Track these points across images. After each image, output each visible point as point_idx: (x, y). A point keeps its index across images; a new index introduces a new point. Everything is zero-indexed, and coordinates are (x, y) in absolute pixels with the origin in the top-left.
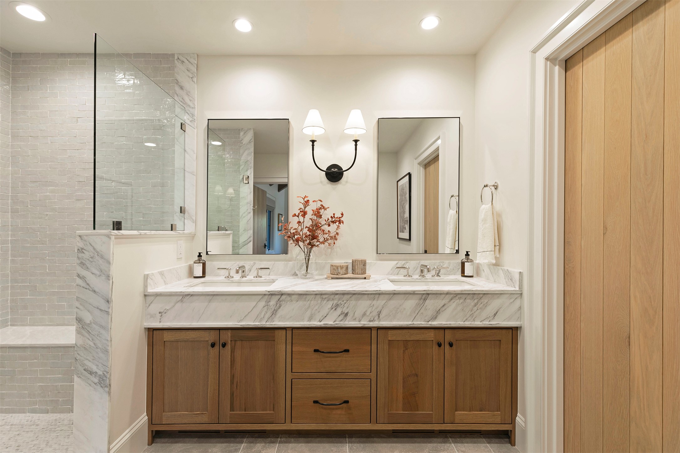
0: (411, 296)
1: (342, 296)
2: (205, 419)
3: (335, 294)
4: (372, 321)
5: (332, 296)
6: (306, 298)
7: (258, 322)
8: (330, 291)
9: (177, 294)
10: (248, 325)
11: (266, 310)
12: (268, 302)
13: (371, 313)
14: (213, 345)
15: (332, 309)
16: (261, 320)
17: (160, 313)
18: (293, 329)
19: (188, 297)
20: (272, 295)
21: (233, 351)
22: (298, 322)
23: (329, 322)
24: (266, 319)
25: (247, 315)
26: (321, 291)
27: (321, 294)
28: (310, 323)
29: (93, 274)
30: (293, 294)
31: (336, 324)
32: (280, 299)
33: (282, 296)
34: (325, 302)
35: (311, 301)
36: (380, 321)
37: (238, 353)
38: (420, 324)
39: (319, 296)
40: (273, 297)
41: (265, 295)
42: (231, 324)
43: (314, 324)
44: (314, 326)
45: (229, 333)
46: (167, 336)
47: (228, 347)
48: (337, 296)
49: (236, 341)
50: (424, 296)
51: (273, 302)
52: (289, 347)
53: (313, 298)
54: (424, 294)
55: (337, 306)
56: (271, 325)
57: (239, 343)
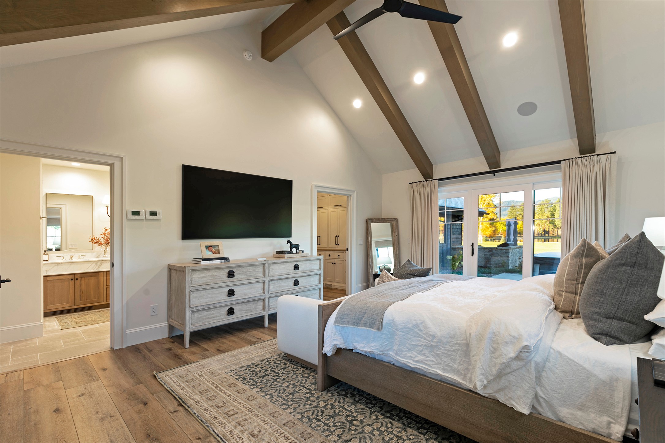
2: (68, 305)
9: (55, 263)
10: (88, 272)
11: (96, 266)
12: (96, 264)
14: (72, 280)
16: (94, 269)
17: (46, 270)
19: (60, 264)
20: (98, 261)
21: (81, 281)
24: (96, 269)
25: (88, 268)
30: (107, 260)
33: (102, 261)
37: (83, 282)
40: (99, 262)
41: (95, 261)
42: (81, 271)
45: (79, 275)
46: (49, 279)
47: (79, 280)
51: (99, 264)
52: (105, 278)
56: (98, 270)
57: (83, 278)
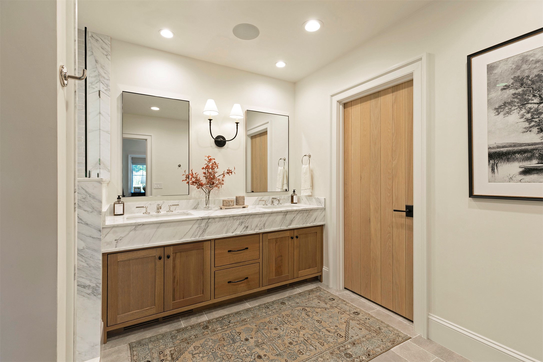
0: (279, 213)
1: (245, 217)
2: (154, 311)
3: (241, 216)
4: (261, 229)
5: (239, 217)
6: (224, 219)
7: (194, 238)
8: (238, 214)
9: (132, 225)
10: (187, 241)
11: (199, 230)
12: (200, 224)
13: (260, 225)
14: (159, 258)
15: (239, 225)
16: (195, 236)
17: (115, 240)
18: (215, 240)
19: (141, 226)
20: (203, 219)
21: (174, 260)
22: (219, 235)
23: (238, 232)
24: (199, 235)
25: (186, 234)
26: (233, 215)
27: (233, 217)
28: (227, 235)
29: (85, 211)
30: (216, 218)
31: (242, 233)
32: (208, 221)
33: (209, 220)
34: (235, 221)
35: (227, 221)
36: (264, 229)
37: (178, 261)
38: (284, 228)
39: (232, 218)
40: (203, 221)
41: (198, 220)
42: (175, 241)
43: (229, 235)
44: (229, 236)
45: (172, 248)
46: (120, 257)
47: (171, 258)
48: (242, 217)
49: (177, 253)
50: (286, 213)
51: (203, 224)
52: (213, 252)
53: (228, 219)
54: (285, 212)
55: (242, 222)
56: (203, 238)
57: (178, 254)
